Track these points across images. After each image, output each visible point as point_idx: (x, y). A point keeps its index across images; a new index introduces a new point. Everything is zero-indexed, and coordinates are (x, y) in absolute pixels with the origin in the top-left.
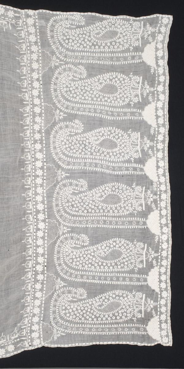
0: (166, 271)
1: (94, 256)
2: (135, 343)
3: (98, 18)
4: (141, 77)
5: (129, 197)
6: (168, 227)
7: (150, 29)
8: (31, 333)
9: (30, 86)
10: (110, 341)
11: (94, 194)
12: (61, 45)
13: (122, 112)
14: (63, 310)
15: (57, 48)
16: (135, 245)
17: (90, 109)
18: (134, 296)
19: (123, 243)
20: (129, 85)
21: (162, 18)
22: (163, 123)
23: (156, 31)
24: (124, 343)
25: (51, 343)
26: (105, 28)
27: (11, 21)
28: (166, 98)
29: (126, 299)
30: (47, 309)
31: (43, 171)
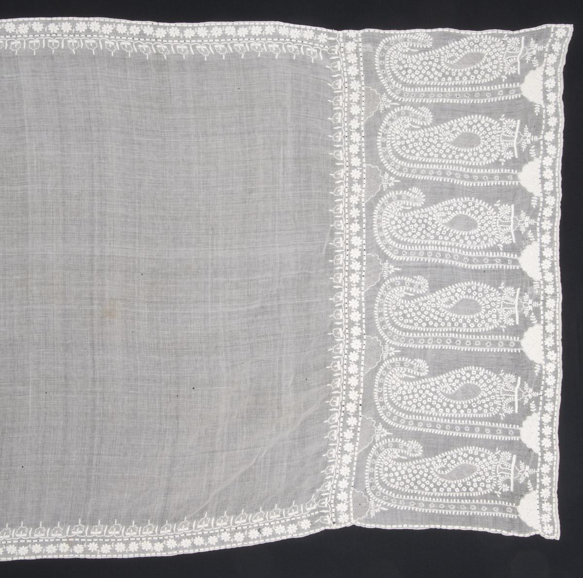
0: (552, 420)
1: (435, 393)
2: (499, 531)
3: (454, 35)
4: (519, 121)
5: (493, 304)
6: (556, 352)
7: (535, 47)
8: (335, 504)
9: (346, 139)
10: (457, 525)
11: (438, 298)
12: (396, 78)
13: (487, 174)
14: (385, 472)
15: (389, 83)
16: (501, 378)
17: (436, 170)
18: (498, 457)
19: (481, 374)
20: (500, 134)
21: (556, 29)
22: (552, 189)
23: (544, 49)
24: (481, 529)
25: (366, 521)
26: (464, 49)
27: (322, 48)
28: (559, 151)
29: (484, 460)
30: (360, 469)
31: (362, 264)
